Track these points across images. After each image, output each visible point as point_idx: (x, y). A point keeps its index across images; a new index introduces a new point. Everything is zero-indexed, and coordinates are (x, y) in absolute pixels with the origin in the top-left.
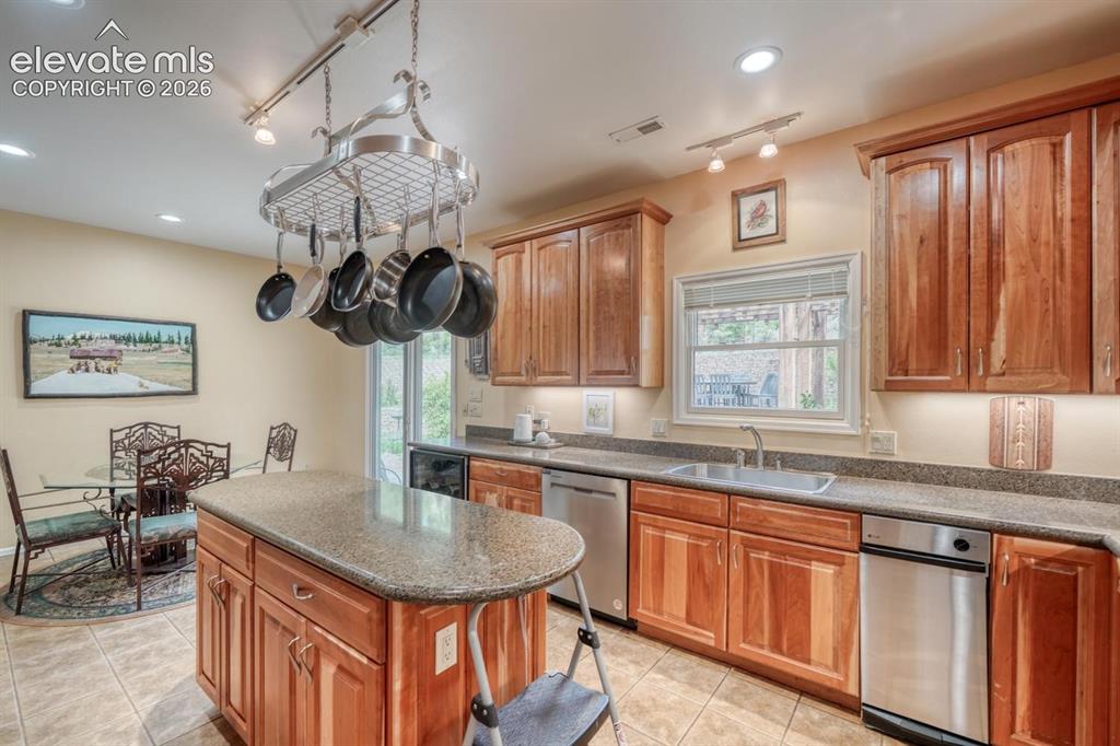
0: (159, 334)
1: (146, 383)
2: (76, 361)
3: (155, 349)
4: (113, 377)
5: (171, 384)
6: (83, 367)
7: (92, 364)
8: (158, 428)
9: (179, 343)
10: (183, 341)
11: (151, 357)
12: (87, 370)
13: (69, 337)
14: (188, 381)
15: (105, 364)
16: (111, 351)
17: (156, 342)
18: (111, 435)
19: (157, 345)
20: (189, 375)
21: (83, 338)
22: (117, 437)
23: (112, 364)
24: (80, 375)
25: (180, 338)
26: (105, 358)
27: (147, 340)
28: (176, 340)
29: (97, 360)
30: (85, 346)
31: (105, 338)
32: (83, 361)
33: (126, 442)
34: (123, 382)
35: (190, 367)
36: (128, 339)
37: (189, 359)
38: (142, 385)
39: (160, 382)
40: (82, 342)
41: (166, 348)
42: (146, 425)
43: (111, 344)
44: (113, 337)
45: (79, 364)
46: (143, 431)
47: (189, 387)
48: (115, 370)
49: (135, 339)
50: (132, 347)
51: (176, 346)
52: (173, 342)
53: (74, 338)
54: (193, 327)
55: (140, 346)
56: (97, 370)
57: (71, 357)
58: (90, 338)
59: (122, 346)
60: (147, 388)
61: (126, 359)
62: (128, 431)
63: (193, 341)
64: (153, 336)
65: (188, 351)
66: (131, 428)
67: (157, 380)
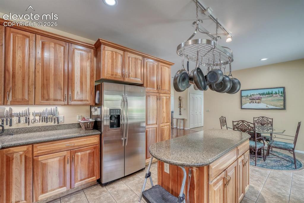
0: (272, 92)
1: (268, 106)
2: (251, 101)
3: (271, 96)
4: (259, 104)
5: (276, 106)
6: (252, 102)
7: (254, 101)
8: (266, 119)
9: (279, 94)
10: (280, 93)
11: (270, 99)
12: (253, 103)
13: (249, 95)
14: (282, 105)
15: (257, 101)
16: (259, 97)
17: (271, 94)
18: (254, 119)
19: (271, 95)
20: (282, 103)
21: (252, 95)
22: (255, 119)
23: (259, 101)
24: (252, 104)
25: (279, 92)
26: (257, 99)
27: (269, 94)
28: (278, 93)
29: (255, 100)
30: (253, 97)
31: (257, 94)
32: (252, 100)
33: (257, 121)
34: (262, 105)
35: (283, 101)
36: (263, 94)
37: (282, 98)
38: (267, 106)
39: (273, 106)
40: (252, 96)
41: (274, 95)
42: (263, 117)
43: (259, 96)
44: (259, 94)
45: (252, 101)
46: (262, 119)
47: (282, 107)
48: (260, 102)
49: (265, 94)
50: (264, 96)
51: (278, 95)
52: (277, 93)
53: (250, 95)
54: (284, 88)
55: (267, 96)
56: (256, 103)
57: (250, 100)
58: (254, 95)
59: (262, 96)
60: (268, 107)
61: (263, 99)
62: (258, 118)
63: (284, 93)
64: (270, 92)
65: (282, 96)
66: (259, 117)
67: (271, 105)
